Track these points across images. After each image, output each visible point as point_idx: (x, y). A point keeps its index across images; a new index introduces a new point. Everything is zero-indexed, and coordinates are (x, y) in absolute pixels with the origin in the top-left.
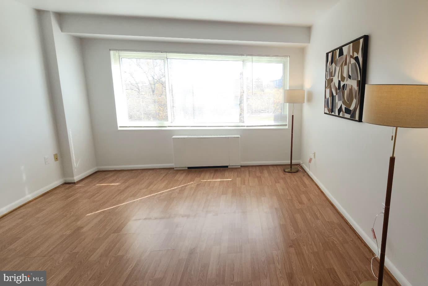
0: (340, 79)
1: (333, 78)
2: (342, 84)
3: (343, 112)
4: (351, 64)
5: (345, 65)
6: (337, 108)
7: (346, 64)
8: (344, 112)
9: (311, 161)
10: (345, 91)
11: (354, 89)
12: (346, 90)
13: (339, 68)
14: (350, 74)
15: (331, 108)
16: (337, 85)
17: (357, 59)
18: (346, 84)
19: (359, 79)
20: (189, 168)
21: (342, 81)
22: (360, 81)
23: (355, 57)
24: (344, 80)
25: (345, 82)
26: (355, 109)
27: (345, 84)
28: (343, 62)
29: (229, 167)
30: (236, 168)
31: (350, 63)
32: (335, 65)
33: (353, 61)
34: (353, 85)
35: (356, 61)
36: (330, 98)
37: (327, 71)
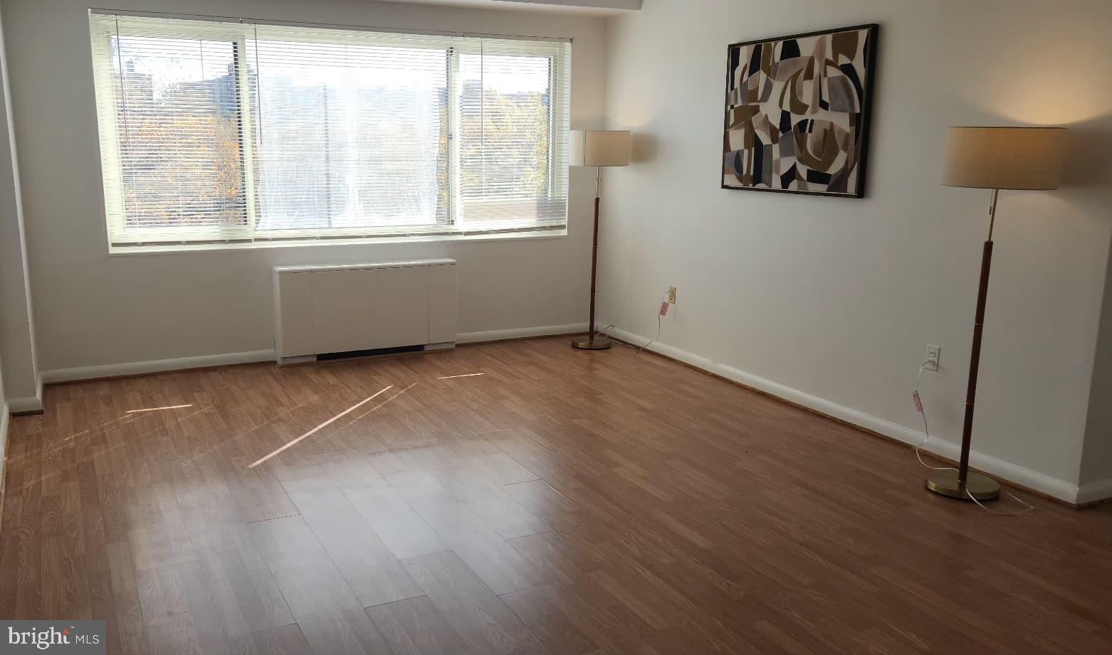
0: (787, 107)
1: (758, 106)
2: (795, 119)
3: (800, 179)
4: (829, 79)
5: (805, 79)
6: (777, 172)
7: (809, 75)
8: (803, 180)
9: (666, 310)
10: (809, 136)
11: (841, 130)
12: (810, 131)
13: (782, 85)
14: (826, 98)
15: (752, 173)
16: (776, 121)
17: (848, 70)
18: (812, 121)
19: (858, 110)
20: (321, 357)
21: (792, 112)
22: (858, 115)
23: (841, 66)
24: (805, 111)
25: (808, 116)
26: (845, 173)
27: (807, 120)
28: (800, 71)
29: (426, 348)
30: (447, 351)
31: (825, 75)
32: (769, 75)
33: (834, 72)
34: (835, 123)
35: (844, 72)
36: (746, 152)
37: (732, 89)
